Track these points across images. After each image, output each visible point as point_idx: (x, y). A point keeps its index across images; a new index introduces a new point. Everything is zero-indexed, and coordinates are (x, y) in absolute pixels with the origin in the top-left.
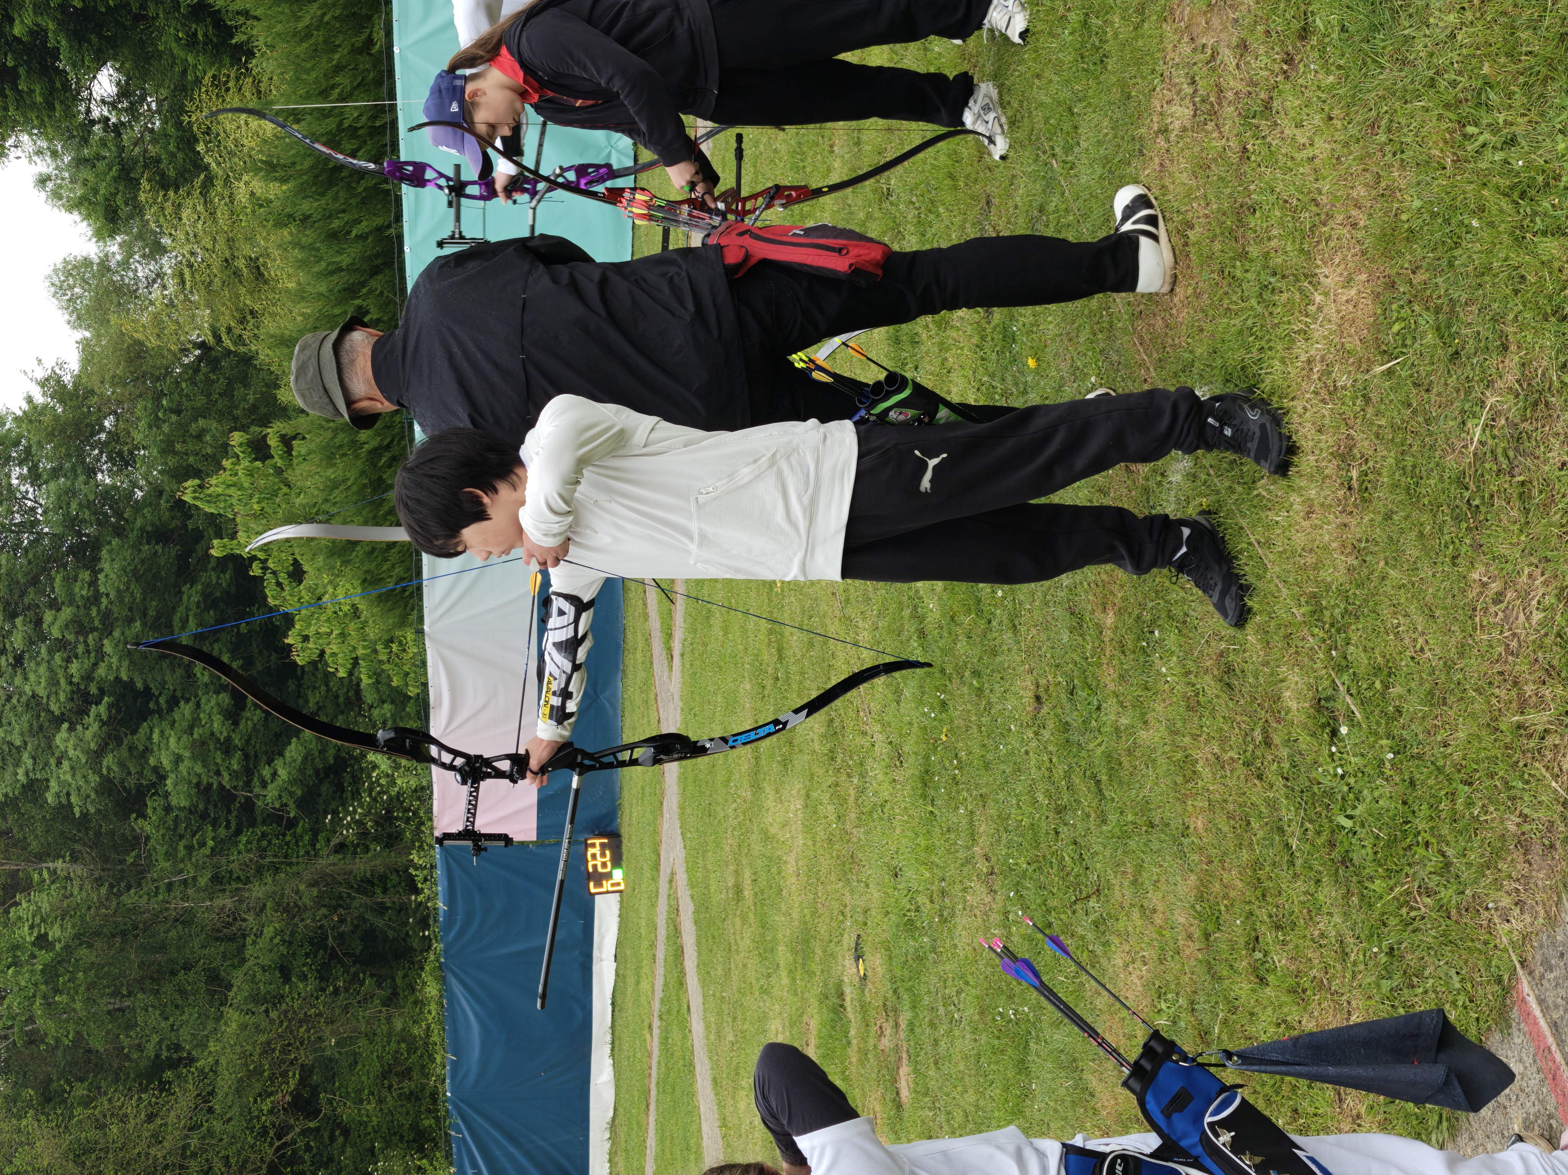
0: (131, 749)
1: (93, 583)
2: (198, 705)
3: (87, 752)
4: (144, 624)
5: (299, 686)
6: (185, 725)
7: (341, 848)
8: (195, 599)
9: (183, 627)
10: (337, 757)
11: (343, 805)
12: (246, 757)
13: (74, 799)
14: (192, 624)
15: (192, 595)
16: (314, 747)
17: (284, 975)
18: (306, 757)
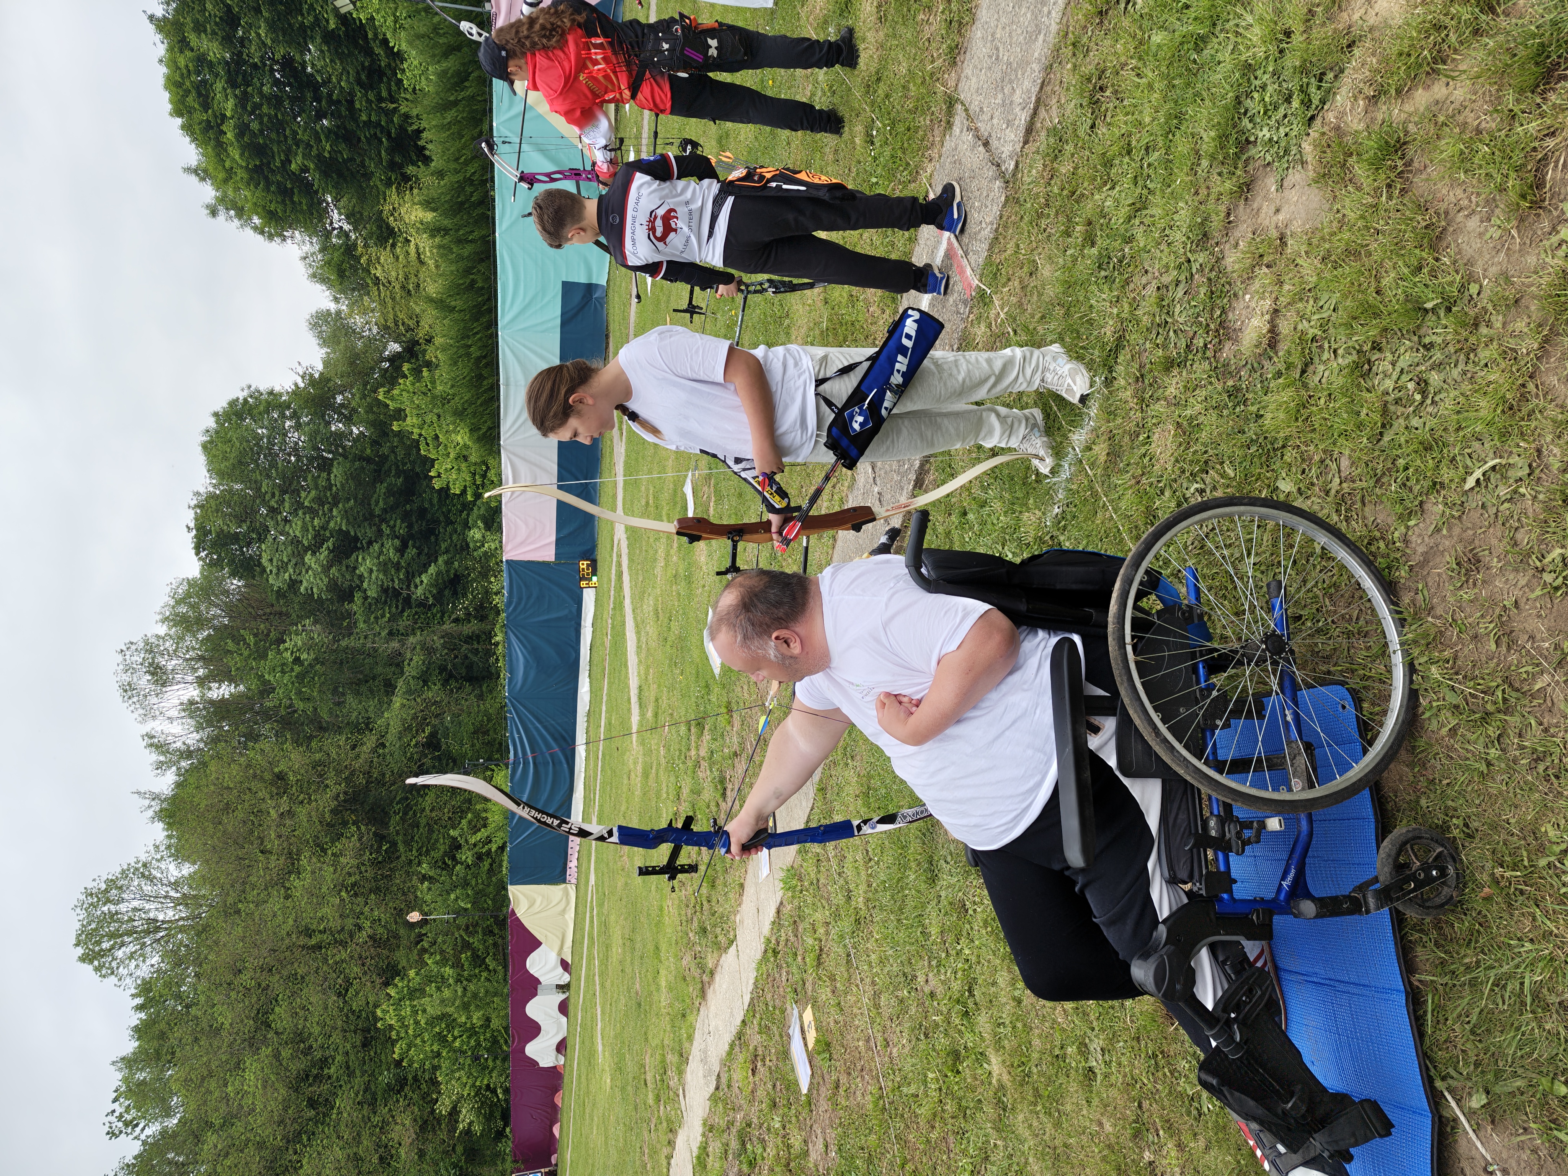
0: (347, 567)
1: (329, 479)
2: (382, 545)
3: (323, 566)
4: (356, 501)
5: (437, 539)
6: (375, 554)
7: (457, 620)
8: (383, 490)
9: (376, 505)
10: (455, 575)
11: (458, 599)
12: (408, 572)
13: (315, 590)
14: (381, 504)
15: (381, 488)
16: (443, 568)
17: (424, 681)
18: (439, 573)
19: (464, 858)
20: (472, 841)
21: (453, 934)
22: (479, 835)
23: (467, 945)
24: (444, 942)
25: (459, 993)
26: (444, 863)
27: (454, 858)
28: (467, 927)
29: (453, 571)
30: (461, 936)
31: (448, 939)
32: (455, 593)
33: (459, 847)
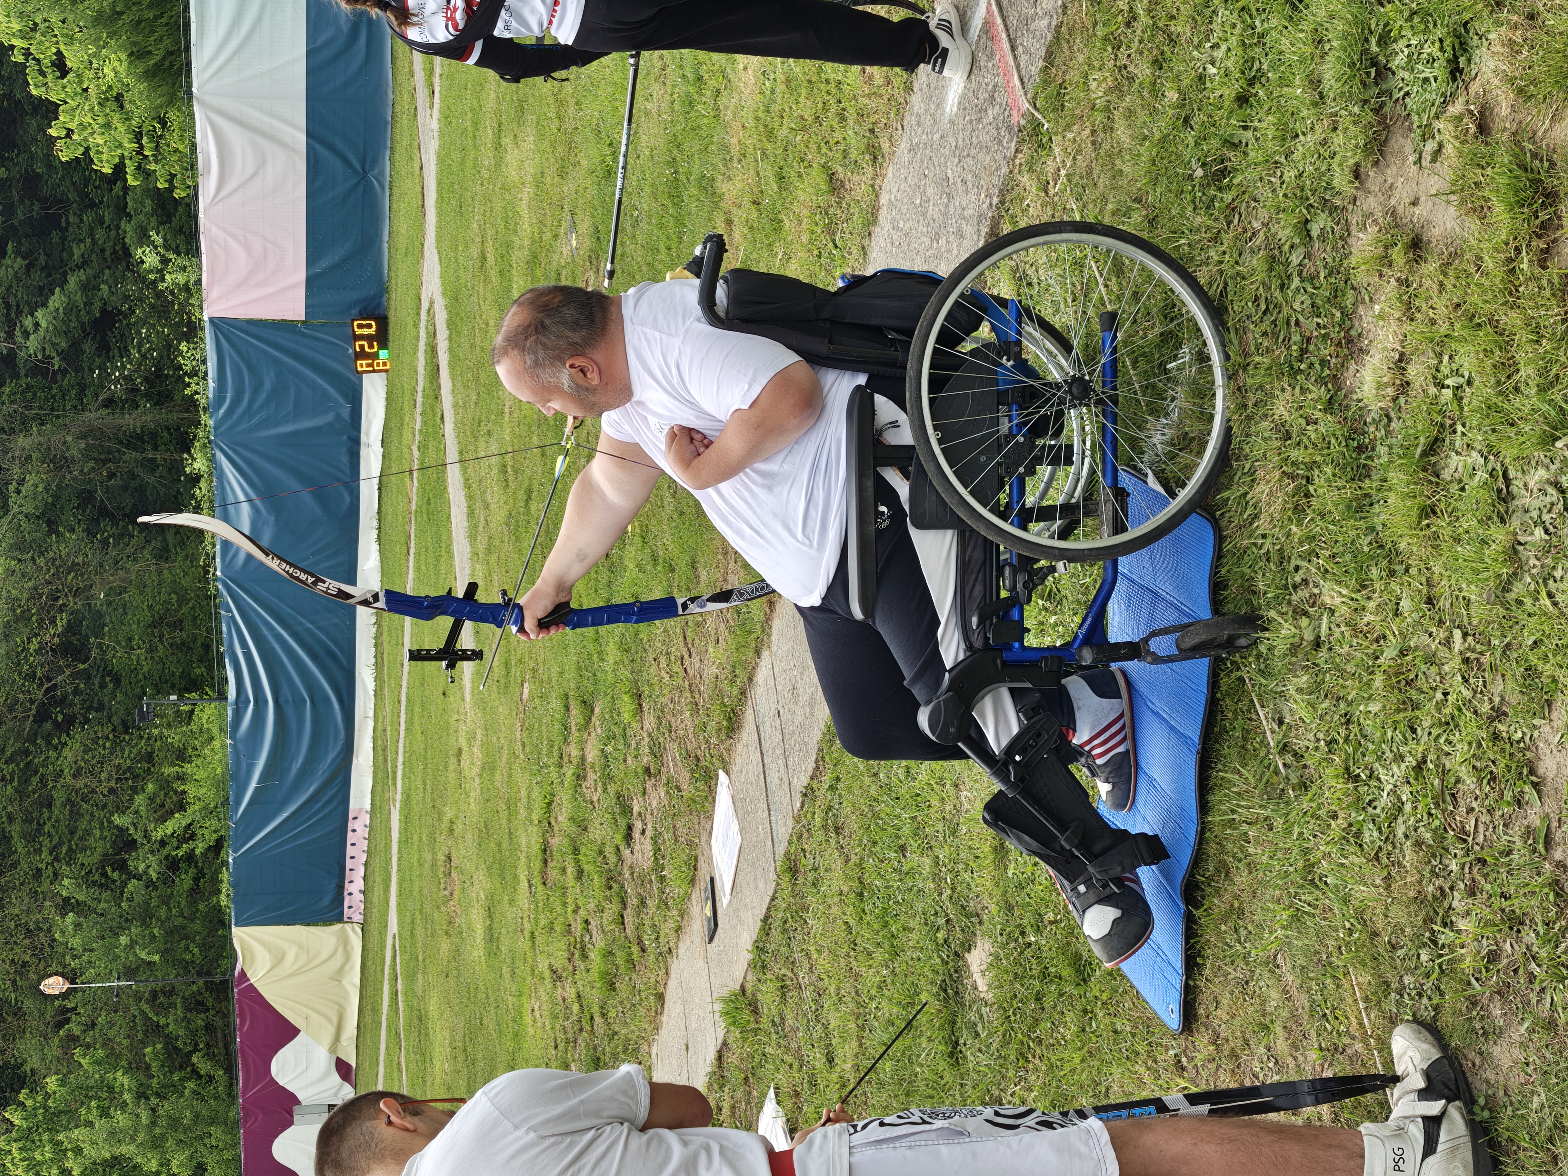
5: (63, 239)
7: (109, 403)
10: (103, 311)
11: (111, 359)
16: (79, 299)
17: (49, 522)
18: (70, 308)
19: (142, 867)
20: (158, 835)
21: (127, 1008)
22: (170, 827)
23: (155, 1030)
24: (111, 1024)
25: (144, 1121)
26: (104, 875)
27: (122, 866)
28: (154, 995)
29: (98, 304)
30: (143, 1013)
31: (118, 1018)
32: (104, 348)
33: (131, 845)
